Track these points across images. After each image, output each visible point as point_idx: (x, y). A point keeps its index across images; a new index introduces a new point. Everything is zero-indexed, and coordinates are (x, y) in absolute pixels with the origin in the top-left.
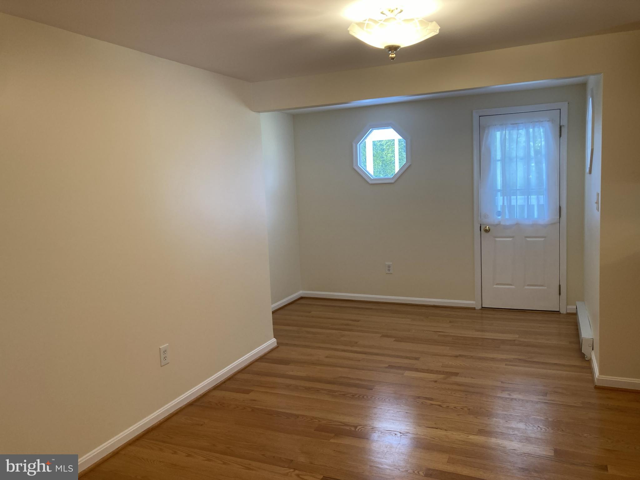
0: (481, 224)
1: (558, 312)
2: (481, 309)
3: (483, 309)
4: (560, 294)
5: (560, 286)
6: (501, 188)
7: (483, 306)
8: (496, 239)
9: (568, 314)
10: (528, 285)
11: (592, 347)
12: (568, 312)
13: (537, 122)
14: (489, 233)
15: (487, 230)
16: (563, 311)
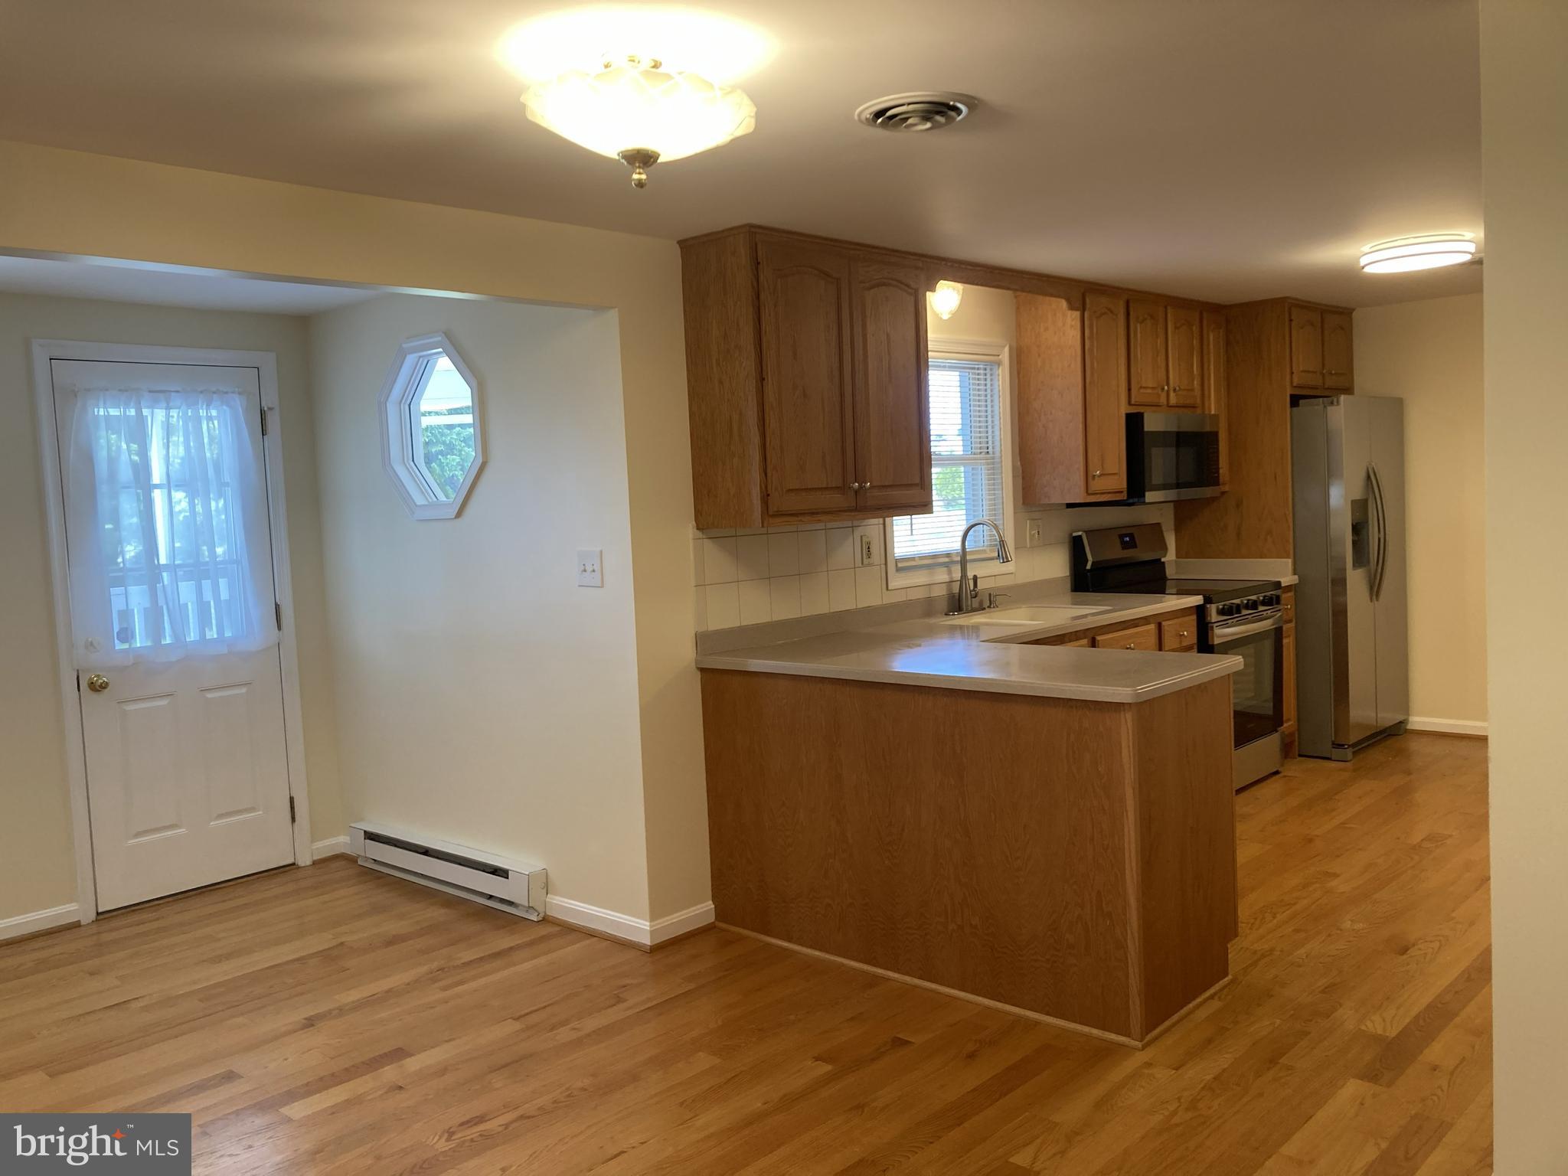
0: (78, 671)
1: (290, 868)
2: (97, 920)
3: (101, 917)
4: (293, 819)
5: (292, 800)
7: (100, 910)
8: (125, 707)
9: (315, 863)
10: (221, 816)
11: (545, 889)
12: (315, 858)
13: (214, 393)
14: (106, 690)
15: (101, 683)
16: (304, 860)
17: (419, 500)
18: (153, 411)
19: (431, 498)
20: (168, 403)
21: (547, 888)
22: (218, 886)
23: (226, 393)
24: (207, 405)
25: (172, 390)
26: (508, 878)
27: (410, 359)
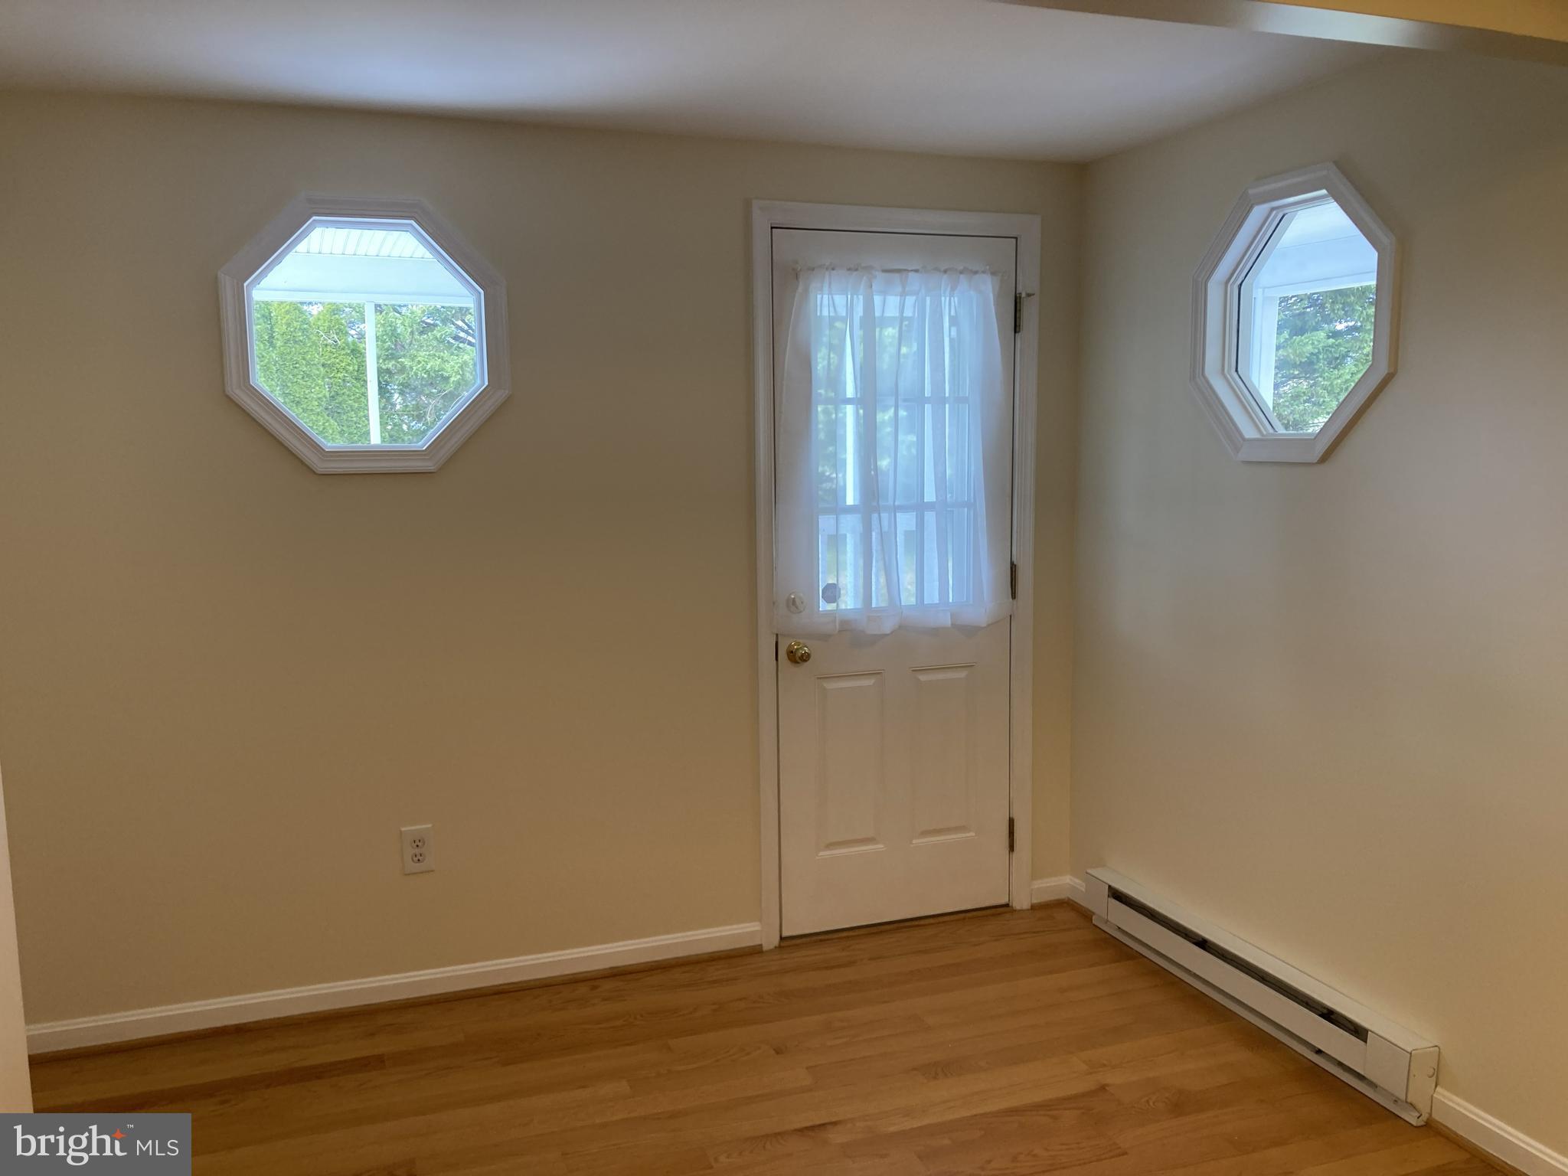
0: (777, 635)
1: (1003, 910)
2: (780, 947)
3: (784, 944)
4: (1012, 848)
5: (1011, 822)
6: (854, 500)
7: (785, 934)
8: (826, 685)
9: (1034, 908)
10: (926, 833)
11: (1434, 1078)
12: (1035, 901)
13: (961, 272)
14: (806, 664)
15: (802, 655)
16: (1021, 902)
17: (1249, 432)
18: (885, 299)
19: (1266, 429)
20: (904, 287)
21: (1437, 1076)
22: (916, 923)
23: (976, 273)
24: (951, 288)
25: (910, 269)
26: (1366, 1042)
27: (1258, 212)
